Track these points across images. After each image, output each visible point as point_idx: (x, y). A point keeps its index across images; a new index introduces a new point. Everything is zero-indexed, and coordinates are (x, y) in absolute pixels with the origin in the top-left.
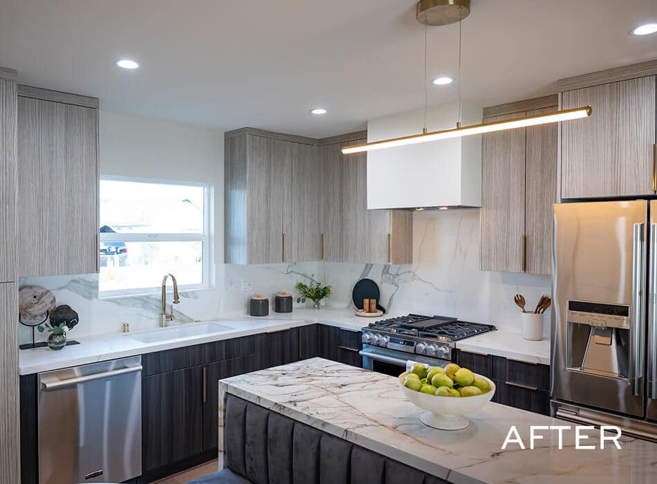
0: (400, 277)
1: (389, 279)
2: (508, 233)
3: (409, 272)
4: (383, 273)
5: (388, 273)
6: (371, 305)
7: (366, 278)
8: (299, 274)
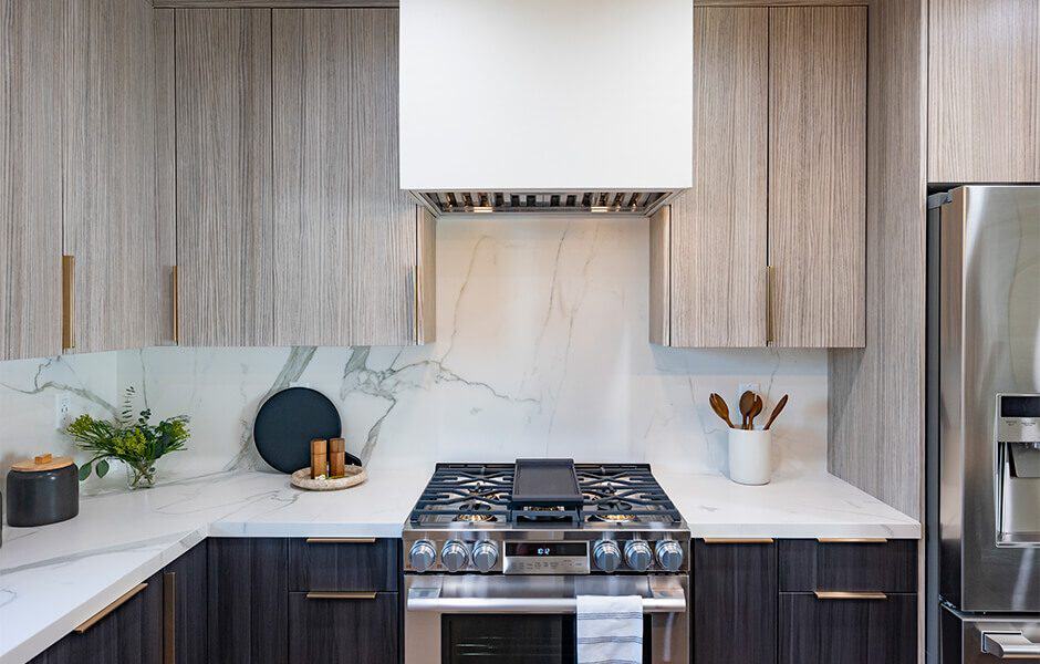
0: (398, 376)
1: (367, 383)
2: (731, 263)
3: (427, 362)
4: (347, 372)
5: (364, 369)
6: (332, 455)
7: (293, 385)
8: (70, 389)
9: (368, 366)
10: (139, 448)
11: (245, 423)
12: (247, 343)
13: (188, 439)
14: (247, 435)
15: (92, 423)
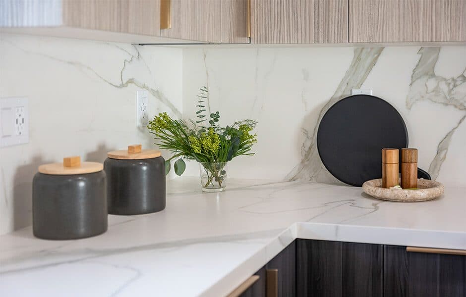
1: (436, 91)
4: (414, 78)
5: (433, 75)
6: (405, 166)
7: (356, 92)
8: (147, 88)
9: (438, 72)
10: (215, 147)
11: (306, 132)
12: (321, 40)
13: (254, 144)
14: (308, 144)
15: (170, 122)
